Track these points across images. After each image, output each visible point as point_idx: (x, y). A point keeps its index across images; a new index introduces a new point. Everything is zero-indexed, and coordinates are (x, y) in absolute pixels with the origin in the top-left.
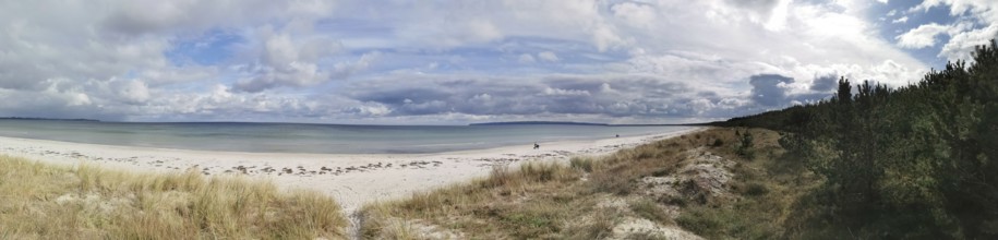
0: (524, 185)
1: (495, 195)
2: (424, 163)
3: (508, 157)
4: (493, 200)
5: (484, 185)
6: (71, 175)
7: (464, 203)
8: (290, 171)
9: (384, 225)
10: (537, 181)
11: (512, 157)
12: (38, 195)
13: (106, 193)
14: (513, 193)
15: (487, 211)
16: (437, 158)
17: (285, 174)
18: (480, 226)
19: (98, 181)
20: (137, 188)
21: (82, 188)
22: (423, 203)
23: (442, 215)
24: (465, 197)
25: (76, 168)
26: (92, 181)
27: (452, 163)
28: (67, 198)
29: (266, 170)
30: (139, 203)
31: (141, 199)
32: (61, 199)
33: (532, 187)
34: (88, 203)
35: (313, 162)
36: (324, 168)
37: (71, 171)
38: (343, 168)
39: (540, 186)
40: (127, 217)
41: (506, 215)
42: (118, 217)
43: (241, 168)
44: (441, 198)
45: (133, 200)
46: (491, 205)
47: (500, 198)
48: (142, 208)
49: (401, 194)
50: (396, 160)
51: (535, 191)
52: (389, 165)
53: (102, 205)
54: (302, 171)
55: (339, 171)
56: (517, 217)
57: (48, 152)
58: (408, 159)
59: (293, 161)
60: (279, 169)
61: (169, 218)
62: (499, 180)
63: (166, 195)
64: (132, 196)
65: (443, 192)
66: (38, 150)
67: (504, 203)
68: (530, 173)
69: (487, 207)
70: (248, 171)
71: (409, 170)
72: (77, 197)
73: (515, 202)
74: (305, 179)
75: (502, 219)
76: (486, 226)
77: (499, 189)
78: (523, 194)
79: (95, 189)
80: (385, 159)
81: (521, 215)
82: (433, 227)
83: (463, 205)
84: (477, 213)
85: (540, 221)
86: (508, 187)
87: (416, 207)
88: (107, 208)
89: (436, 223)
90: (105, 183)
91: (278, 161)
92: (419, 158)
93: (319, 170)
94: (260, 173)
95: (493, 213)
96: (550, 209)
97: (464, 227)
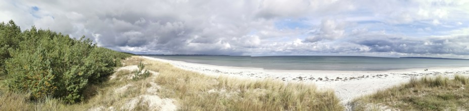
0: (423, 88)
1: (411, 92)
2: (381, 76)
3: (414, 74)
4: (410, 94)
5: (407, 86)
6: (215, 80)
7: (398, 95)
8: (321, 79)
9: (365, 108)
10: (429, 86)
11: (416, 74)
12: (201, 89)
13: (229, 89)
14: (419, 91)
15: (408, 99)
16: (386, 73)
17: (319, 81)
18: (406, 106)
19: (226, 83)
20: (241, 87)
21: (219, 86)
22: (382, 95)
23: (391, 101)
24: (399, 93)
25: (217, 78)
26: (224, 84)
27: (392, 75)
28: (213, 91)
29: (311, 79)
30: (242, 95)
31: (243, 92)
32: (210, 91)
33: (426, 89)
34: (221, 93)
35: (332, 75)
36: (338, 78)
37: (215, 79)
38: (348, 78)
39: (430, 89)
40: (236, 101)
41: (416, 101)
42: (232, 100)
43: (300, 78)
44: (390, 93)
45: (239, 92)
46: (410, 96)
47: (413, 93)
48: (243, 97)
49: (371, 92)
50: (370, 74)
51: (428, 91)
52: (368, 77)
53: (226, 95)
54: (327, 79)
55: (346, 79)
56: (421, 103)
57: (206, 70)
58: (375, 73)
59: (323, 74)
60: (317, 78)
61: (256, 101)
62: (413, 84)
63: (255, 91)
64: (239, 90)
65: (389, 90)
66: (202, 69)
67: (415, 96)
68: (425, 82)
69: (408, 97)
70: (303, 79)
71: (376, 79)
72: (217, 90)
73: (420, 96)
74: (328, 83)
75: (415, 103)
76: (408, 106)
77: (412, 89)
78: (423, 92)
79: (225, 87)
80: (366, 74)
81: (423, 102)
82: (386, 107)
83: (399, 96)
84: (405, 100)
85: (432, 107)
86: (417, 88)
87: (378, 97)
88: (228, 96)
89: (387, 104)
90: (229, 84)
91: (317, 74)
92: (379, 73)
93: (335, 79)
94: (308, 80)
95: (411, 100)
96: (436, 101)
97: (400, 107)
